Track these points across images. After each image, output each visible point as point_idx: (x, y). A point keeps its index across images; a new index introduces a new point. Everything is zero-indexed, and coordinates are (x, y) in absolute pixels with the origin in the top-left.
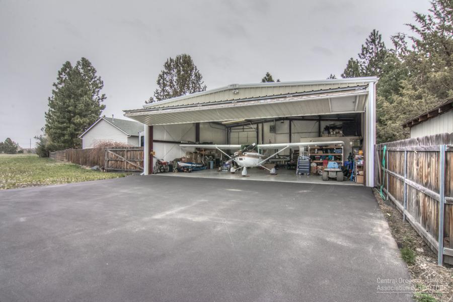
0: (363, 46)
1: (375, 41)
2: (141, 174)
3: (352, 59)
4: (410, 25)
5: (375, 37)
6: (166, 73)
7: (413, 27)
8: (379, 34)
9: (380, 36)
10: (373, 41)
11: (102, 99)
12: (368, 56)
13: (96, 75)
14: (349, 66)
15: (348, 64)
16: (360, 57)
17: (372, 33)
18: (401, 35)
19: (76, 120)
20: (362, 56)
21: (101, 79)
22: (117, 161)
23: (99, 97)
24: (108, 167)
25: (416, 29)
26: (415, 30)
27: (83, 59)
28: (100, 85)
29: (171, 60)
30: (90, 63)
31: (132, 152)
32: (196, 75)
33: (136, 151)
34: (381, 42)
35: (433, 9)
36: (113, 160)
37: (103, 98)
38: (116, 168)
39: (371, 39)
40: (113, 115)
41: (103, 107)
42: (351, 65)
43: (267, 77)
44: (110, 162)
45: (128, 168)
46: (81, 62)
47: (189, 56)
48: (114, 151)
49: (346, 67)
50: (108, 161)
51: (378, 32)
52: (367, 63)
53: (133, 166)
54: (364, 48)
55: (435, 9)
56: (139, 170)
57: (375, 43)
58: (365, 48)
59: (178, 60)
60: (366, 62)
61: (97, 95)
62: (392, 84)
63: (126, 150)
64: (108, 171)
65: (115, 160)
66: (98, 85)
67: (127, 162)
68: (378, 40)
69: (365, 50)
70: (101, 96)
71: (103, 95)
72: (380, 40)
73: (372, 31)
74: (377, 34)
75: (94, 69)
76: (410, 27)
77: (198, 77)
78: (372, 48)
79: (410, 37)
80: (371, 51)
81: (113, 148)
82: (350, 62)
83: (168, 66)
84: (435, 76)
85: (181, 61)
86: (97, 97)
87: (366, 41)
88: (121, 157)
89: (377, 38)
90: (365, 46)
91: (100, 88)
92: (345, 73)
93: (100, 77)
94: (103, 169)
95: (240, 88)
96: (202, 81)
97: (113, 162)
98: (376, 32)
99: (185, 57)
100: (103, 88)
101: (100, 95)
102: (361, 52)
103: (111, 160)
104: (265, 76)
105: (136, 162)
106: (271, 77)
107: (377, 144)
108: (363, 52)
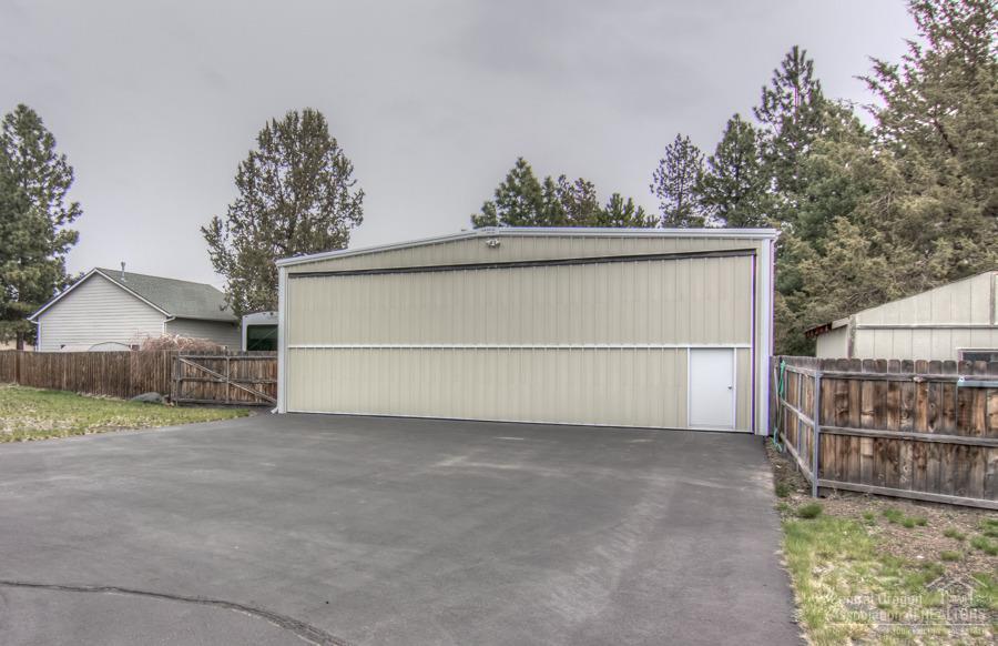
0: (764, 88)
1: (797, 75)
2: (273, 411)
3: (737, 116)
4: (867, 80)
5: (796, 66)
6: (260, 157)
7: (874, 85)
8: (807, 58)
9: (810, 63)
10: (792, 76)
11: (70, 216)
12: (777, 114)
13: (54, 151)
14: (730, 136)
15: (726, 129)
16: (758, 116)
17: (789, 56)
18: (844, 103)
19: (8, 274)
20: (764, 116)
21: (69, 163)
22: (204, 382)
23: (62, 210)
24: (180, 395)
25: (881, 88)
26: (878, 91)
27: (22, 108)
28: (65, 179)
29: (275, 124)
30: (40, 120)
31: (244, 363)
32: (336, 164)
33: (253, 360)
34: (813, 78)
35: (912, 55)
36: (194, 380)
37: (75, 211)
38: (203, 397)
39: (787, 71)
40: (123, 264)
41: (73, 238)
42: (735, 134)
43: (518, 170)
44: (185, 384)
45: (233, 397)
46: (15, 115)
47: (319, 115)
48: (196, 360)
49: (720, 138)
50: (181, 382)
51: (804, 52)
52: (776, 130)
53: (245, 393)
54: (767, 95)
55: (918, 56)
56: (260, 401)
57: (796, 83)
58: (770, 94)
59: (289, 124)
60: (773, 131)
61: (58, 205)
62: (828, 205)
63: (228, 358)
64: (182, 404)
65: (199, 381)
66: (61, 179)
67: (231, 385)
68: (805, 74)
69: (770, 99)
70: (70, 207)
71: (75, 206)
72: (810, 74)
73: (790, 51)
74: (802, 59)
75: (50, 136)
76: (866, 85)
77: (343, 169)
78: (789, 96)
79: (866, 108)
80: (786, 102)
81: (192, 353)
82: (731, 124)
83: (265, 139)
84: (909, 207)
85: (299, 125)
86: (58, 209)
87: (773, 75)
88: (214, 372)
89: (803, 70)
90: (772, 88)
91: (67, 185)
92: (718, 154)
93: (64, 157)
94: (169, 400)
95: (502, 236)
96: (351, 179)
97: (193, 385)
98: (800, 54)
99: (308, 114)
100: (73, 185)
101: (67, 207)
102: (760, 105)
103: (188, 381)
104: (515, 166)
105: (253, 385)
106: (528, 169)
107: (775, 354)
108: (765, 105)
